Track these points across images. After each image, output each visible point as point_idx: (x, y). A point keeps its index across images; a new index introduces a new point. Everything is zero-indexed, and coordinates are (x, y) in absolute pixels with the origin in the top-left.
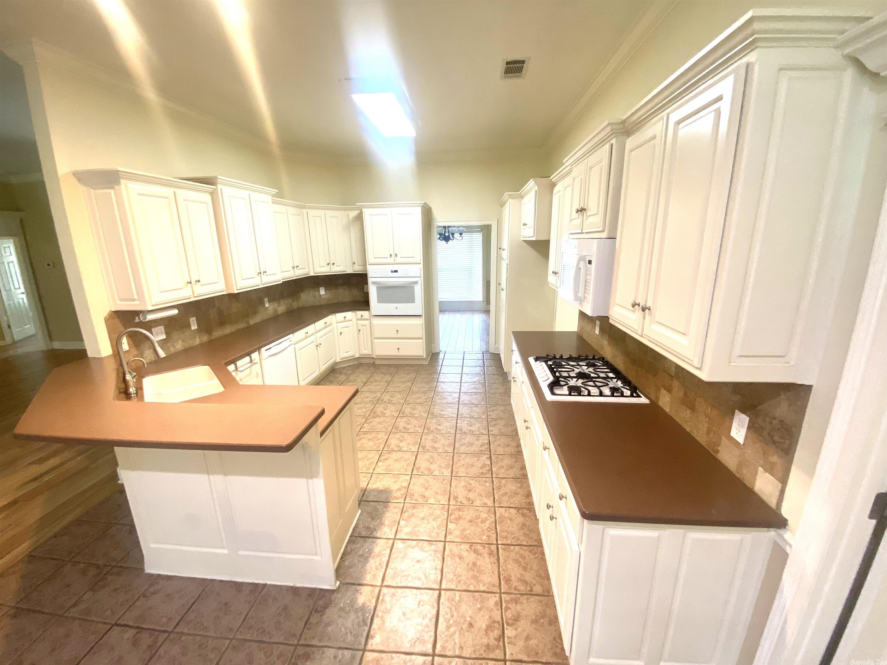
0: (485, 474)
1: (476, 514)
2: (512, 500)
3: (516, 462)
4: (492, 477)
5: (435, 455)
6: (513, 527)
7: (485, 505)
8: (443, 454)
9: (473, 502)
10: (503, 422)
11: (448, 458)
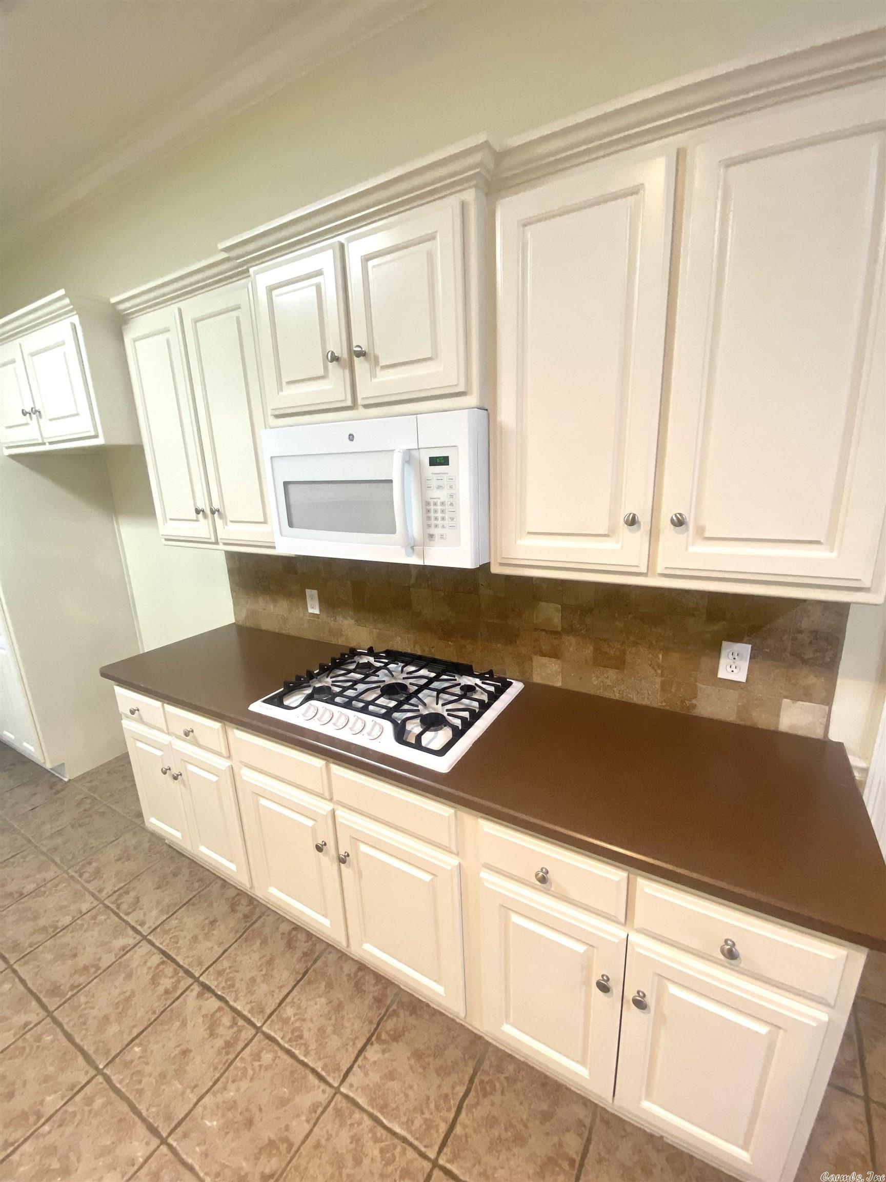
0: (236, 1039)
1: (325, 1158)
2: (347, 1033)
3: (265, 942)
4: (258, 1029)
5: (51, 1135)
6: (411, 1087)
7: (317, 1113)
8: (70, 1108)
9: (286, 1140)
10: (147, 884)
11: (99, 1102)
